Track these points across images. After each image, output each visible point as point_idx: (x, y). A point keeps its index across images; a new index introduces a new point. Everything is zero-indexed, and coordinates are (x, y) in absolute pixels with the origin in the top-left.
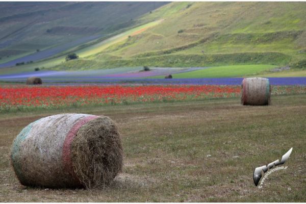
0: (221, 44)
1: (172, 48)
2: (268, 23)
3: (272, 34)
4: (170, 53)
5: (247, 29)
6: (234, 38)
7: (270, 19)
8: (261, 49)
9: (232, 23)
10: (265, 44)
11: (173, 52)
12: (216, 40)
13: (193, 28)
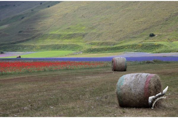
0: (44, 39)
1: (16, 41)
2: (69, 28)
3: (71, 34)
4: (15, 44)
5: (58, 31)
6: (51, 36)
7: (70, 27)
8: (66, 42)
9: (49, 28)
10: (68, 40)
11: (17, 43)
12: (41, 37)
13: (28, 30)
